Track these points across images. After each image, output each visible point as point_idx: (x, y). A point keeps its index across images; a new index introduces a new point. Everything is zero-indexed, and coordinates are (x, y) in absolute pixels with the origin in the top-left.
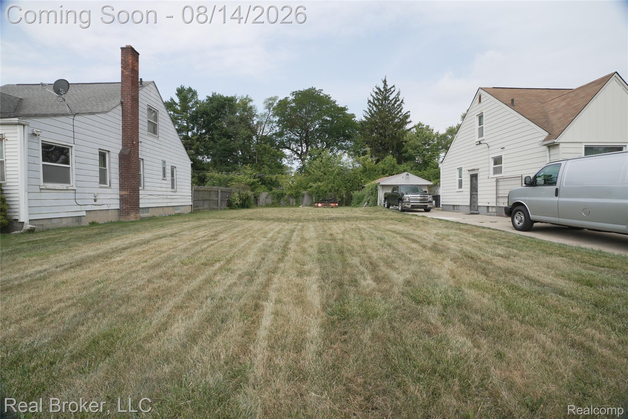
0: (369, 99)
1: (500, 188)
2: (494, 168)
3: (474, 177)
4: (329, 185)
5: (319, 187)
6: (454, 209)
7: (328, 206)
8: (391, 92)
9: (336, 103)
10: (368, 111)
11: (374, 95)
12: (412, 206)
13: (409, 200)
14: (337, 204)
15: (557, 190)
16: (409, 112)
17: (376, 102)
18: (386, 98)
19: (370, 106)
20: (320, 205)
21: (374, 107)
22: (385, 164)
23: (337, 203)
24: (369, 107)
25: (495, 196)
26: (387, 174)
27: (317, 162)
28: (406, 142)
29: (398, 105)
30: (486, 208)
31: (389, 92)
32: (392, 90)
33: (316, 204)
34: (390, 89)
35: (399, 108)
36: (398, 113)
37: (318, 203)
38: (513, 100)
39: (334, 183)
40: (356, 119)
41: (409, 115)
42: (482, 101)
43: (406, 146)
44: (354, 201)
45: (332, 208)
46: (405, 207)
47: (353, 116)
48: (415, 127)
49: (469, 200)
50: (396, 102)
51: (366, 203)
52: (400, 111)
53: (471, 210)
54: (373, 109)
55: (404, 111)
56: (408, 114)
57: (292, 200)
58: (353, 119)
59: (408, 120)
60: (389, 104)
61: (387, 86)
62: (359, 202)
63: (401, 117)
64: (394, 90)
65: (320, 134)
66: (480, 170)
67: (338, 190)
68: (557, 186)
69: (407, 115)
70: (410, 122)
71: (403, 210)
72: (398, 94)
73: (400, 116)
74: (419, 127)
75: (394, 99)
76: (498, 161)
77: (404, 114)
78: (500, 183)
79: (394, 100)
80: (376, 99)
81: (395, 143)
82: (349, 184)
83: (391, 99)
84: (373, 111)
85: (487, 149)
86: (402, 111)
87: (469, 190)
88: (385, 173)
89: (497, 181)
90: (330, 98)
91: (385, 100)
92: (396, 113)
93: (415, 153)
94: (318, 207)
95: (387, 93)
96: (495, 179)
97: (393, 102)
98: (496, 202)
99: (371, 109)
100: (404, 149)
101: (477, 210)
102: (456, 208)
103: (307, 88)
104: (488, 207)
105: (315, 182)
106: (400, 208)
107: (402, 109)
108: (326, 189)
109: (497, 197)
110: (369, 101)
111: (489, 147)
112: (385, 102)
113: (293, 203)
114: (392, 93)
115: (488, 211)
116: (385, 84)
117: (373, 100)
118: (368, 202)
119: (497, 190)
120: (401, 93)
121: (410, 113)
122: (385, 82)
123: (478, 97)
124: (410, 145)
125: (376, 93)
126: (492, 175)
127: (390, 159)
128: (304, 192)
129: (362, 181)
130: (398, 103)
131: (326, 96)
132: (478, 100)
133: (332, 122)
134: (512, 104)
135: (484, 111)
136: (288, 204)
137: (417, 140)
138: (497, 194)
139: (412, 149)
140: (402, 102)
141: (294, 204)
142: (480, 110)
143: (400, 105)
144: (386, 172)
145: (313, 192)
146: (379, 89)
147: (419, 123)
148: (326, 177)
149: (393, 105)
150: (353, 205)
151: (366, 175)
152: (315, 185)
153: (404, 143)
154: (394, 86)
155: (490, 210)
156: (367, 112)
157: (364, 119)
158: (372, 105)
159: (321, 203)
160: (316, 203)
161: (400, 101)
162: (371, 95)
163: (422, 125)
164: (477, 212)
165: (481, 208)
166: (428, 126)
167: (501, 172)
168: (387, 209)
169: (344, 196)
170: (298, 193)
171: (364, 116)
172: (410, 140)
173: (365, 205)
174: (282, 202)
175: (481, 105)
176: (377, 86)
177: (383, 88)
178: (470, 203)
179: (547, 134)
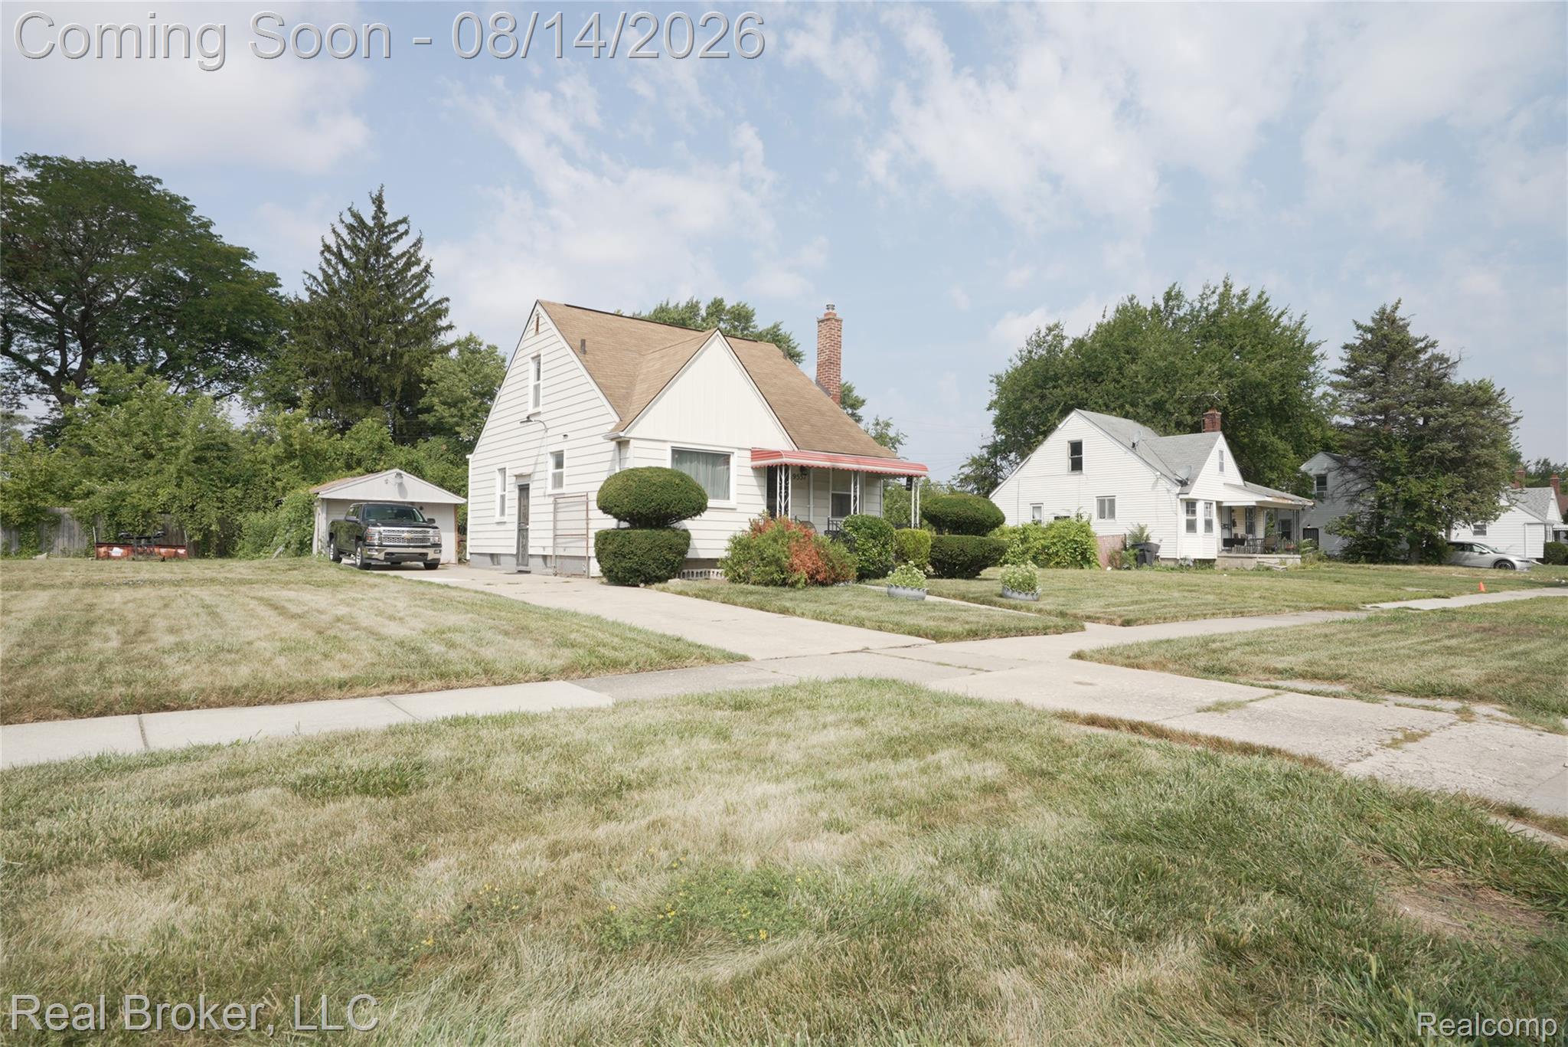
0: (327, 241)
1: (559, 517)
2: (553, 475)
3: (524, 493)
4: (160, 491)
5: (123, 495)
6: (492, 564)
7: (149, 556)
8: (395, 235)
9: (213, 230)
10: (320, 278)
11: (344, 233)
12: (387, 554)
13: (380, 539)
14: (181, 551)
16: (447, 299)
17: (346, 254)
18: (381, 250)
19: (328, 262)
20: (117, 551)
21: (340, 267)
22: (358, 440)
23: (182, 547)
24: (324, 266)
25: (551, 534)
26: (359, 470)
27: (118, 415)
28: (430, 382)
29: (414, 277)
30: (540, 559)
31: (390, 233)
32: (401, 228)
33: (102, 550)
34: (396, 224)
35: (416, 285)
36: (413, 299)
37: (110, 545)
38: (583, 342)
39: (179, 486)
40: (282, 292)
41: (447, 310)
42: (540, 330)
43: (429, 394)
44: (245, 545)
45: (163, 560)
46: (370, 558)
47: (271, 280)
48: (458, 344)
49: (516, 542)
50: (408, 265)
51: (280, 549)
52: (420, 294)
53: (518, 564)
54: (337, 272)
55: (432, 295)
58: (271, 290)
59: (443, 322)
60: (390, 265)
61: (385, 214)
63: (421, 310)
64: (406, 232)
65: (141, 320)
66: (533, 478)
67: (192, 507)
69: (439, 306)
70: (450, 327)
71: (366, 566)
72: (418, 243)
73: (420, 306)
74: (468, 345)
75: (403, 255)
77: (431, 303)
78: (560, 508)
79: (404, 259)
80: (347, 247)
81: (397, 382)
82: (233, 490)
83: (394, 255)
84: (335, 279)
85: (544, 434)
86: (426, 296)
87: (515, 519)
88: (354, 465)
89: (556, 502)
90: (188, 208)
91: (378, 256)
92: (408, 295)
93: (452, 416)
94: (108, 557)
95: (385, 235)
96: (552, 499)
97: (401, 263)
98: (554, 547)
99: (331, 272)
100: (424, 402)
101: (527, 565)
102: (495, 559)
104: (543, 557)
105: (108, 477)
106: (358, 562)
107: (424, 290)
108: (147, 504)
109: (556, 537)
110: (327, 248)
111: (546, 430)
112: (377, 261)
113: (7, 543)
114: (400, 237)
115: (544, 566)
116: (380, 208)
117: (339, 246)
118: (287, 547)
119: (554, 521)
120: (425, 244)
121: (450, 304)
122: (378, 202)
123: (534, 318)
124: (440, 394)
125: (351, 228)
126: (549, 490)
127: (372, 427)
128: (61, 509)
129: (278, 483)
130: (415, 270)
131: (175, 200)
132: (534, 326)
133: (194, 288)
134: (581, 348)
135: (542, 353)
137: (461, 380)
138: (555, 529)
139: (444, 403)
140: (427, 269)
142: (535, 348)
143: (420, 277)
144: (359, 463)
145: (96, 511)
146: (360, 219)
147: (468, 335)
148: (151, 464)
149: (399, 272)
150: (241, 553)
151: (293, 467)
152: (104, 489)
153: (423, 386)
154: (404, 221)
155: (547, 562)
156: (315, 278)
157: (305, 297)
158: (334, 261)
159: (121, 546)
160: (100, 545)
161: (423, 265)
162: (334, 231)
163: (476, 343)
164: (527, 569)
165: (532, 558)
166: (492, 349)
167: (562, 484)
168: (334, 564)
169: (213, 528)
170: (33, 511)
171: (308, 289)
172: (441, 379)
173: (277, 552)
175: (538, 337)
176: (355, 209)
177: (374, 218)
178: (518, 548)
179: (617, 420)
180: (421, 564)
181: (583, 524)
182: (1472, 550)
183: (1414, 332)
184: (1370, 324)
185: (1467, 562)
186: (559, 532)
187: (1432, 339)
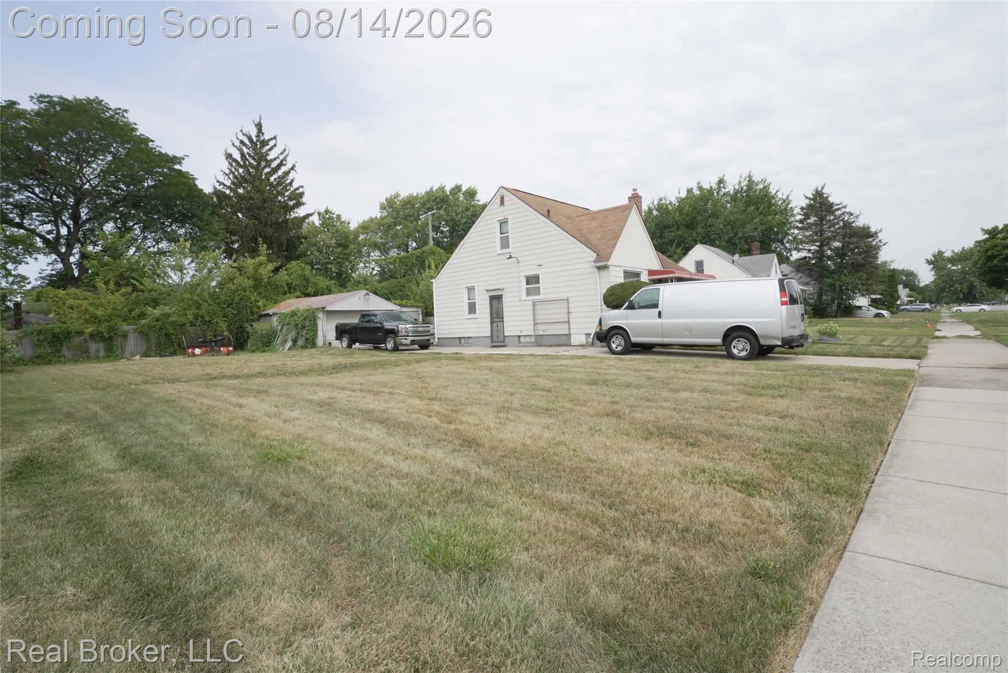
0: (229, 151)
1: (537, 312)
2: (527, 289)
3: (496, 300)
6: (460, 343)
8: (269, 147)
9: (152, 144)
10: (228, 174)
11: (238, 145)
12: (412, 341)
14: (231, 349)
15: (660, 313)
18: (261, 158)
20: (198, 351)
21: (238, 168)
23: (228, 346)
24: (229, 167)
25: (532, 323)
28: (304, 237)
30: (517, 338)
31: (266, 146)
32: (272, 143)
33: (190, 350)
34: (269, 140)
37: (194, 347)
38: (548, 211)
41: (303, 192)
42: (505, 203)
43: (306, 245)
46: (401, 344)
48: (316, 213)
49: (489, 329)
50: (280, 165)
51: (289, 344)
53: (492, 342)
54: (237, 171)
55: (295, 185)
56: (301, 190)
57: (93, 347)
59: (303, 200)
61: (263, 134)
62: (267, 343)
63: (287, 194)
64: (275, 145)
66: (505, 291)
68: (660, 309)
69: (298, 192)
72: (284, 152)
74: (325, 214)
75: (276, 159)
76: (533, 280)
78: (538, 307)
79: (277, 162)
83: (270, 159)
84: (237, 175)
85: (516, 265)
87: (488, 316)
89: (534, 305)
90: (135, 130)
94: (194, 355)
95: (263, 147)
96: (531, 303)
97: (275, 165)
98: (535, 330)
101: (504, 342)
102: (463, 341)
103: (81, 96)
104: (519, 336)
107: (293, 181)
109: (535, 324)
110: (230, 156)
111: (518, 262)
113: (97, 351)
114: (273, 148)
115: (520, 342)
116: (260, 130)
118: (295, 342)
119: (534, 315)
120: (289, 153)
121: (304, 189)
122: (259, 126)
123: (500, 198)
124: (314, 245)
125: (243, 142)
126: (524, 297)
128: (126, 327)
130: (284, 168)
132: (498, 201)
134: (548, 215)
135: (509, 218)
136: (84, 355)
138: (534, 320)
140: (293, 168)
141: (102, 353)
142: (502, 214)
144: (295, 289)
145: (150, 327)
146: (250, 138)
151: (261, 295)
152: (151, 313)
153: (301, 240)
154: (275, 138)
155: (522, 340)
156: (225, 174)
159: (199, 347)
160: (189, 347)
161: (289, 165)
162: (232, 144)
163: (331, 213)
164: (504, 344)
165: (509, 338)
166: (339, 217)
167: (539, 294)
168: (348, 349)
170: (111, 329)
171: (219, 182)
173: (285, 347)
174: (66, 352)
175: (502, 208)
176: (246, 131)
177: (256, 136)
178: (491, 333)
179: (595, 255)
180: (416, 346)
181: (566, 316)
182: (861, 309)
183: (831, 200)
184: (812, 197)
185: (861, 316)
186: (537, 322)
187: (844, 204)
